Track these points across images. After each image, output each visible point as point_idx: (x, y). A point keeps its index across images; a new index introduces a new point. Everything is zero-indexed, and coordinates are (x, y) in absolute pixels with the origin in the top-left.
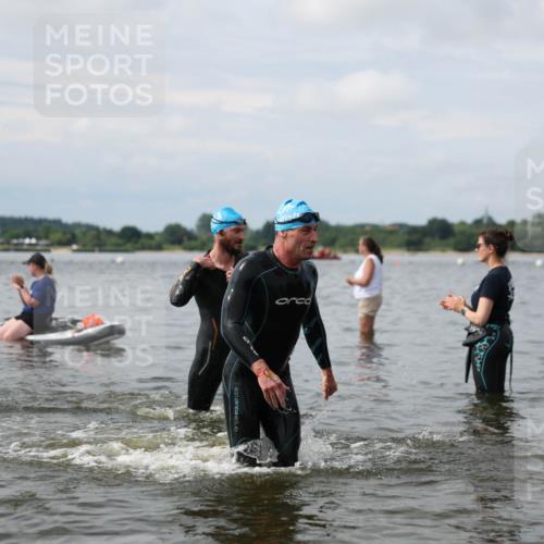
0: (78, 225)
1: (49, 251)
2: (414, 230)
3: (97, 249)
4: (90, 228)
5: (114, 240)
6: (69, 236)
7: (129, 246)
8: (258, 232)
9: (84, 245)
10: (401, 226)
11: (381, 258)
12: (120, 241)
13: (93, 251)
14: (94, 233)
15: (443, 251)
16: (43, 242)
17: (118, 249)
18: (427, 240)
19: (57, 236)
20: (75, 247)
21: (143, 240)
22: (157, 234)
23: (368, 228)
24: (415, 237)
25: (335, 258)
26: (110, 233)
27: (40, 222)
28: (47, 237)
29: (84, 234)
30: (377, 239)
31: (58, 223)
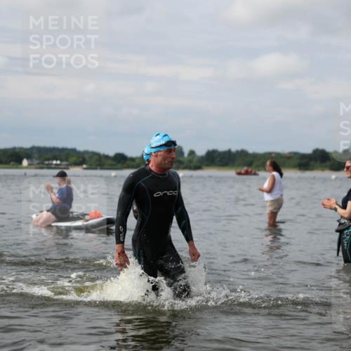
0: (86, 152)
1: (68, 169)
2: (303, 156)
3: (98, 167)
4: (95, 154)
5: (110, 162)
6: (81, 159)
7: (119, 165)
8: (202, 157)
9: (90, 165)
10: (295, 154)
11: (281, 175)
12: (114, 163)
13: (96, 169)
14: (97, 157)
15: (323, 170)
16: (65, 163)
17: (112, 168)
18: (312, 163)
19: (73, 159)
20: (85, 166)
21: (128, 162)
22: (137, 158)
23: (273, 155)
24: (304, 161)
25: (255, 174)
26: (107, 157)
27: (63, 150)
28: (67, 160)
29: (91, 158)
30: (279, 162)
31: (74, 151)
